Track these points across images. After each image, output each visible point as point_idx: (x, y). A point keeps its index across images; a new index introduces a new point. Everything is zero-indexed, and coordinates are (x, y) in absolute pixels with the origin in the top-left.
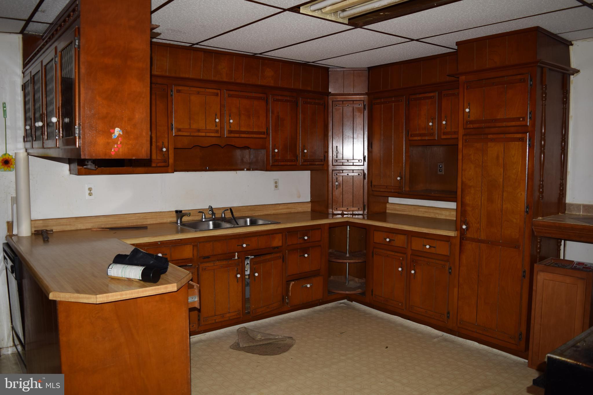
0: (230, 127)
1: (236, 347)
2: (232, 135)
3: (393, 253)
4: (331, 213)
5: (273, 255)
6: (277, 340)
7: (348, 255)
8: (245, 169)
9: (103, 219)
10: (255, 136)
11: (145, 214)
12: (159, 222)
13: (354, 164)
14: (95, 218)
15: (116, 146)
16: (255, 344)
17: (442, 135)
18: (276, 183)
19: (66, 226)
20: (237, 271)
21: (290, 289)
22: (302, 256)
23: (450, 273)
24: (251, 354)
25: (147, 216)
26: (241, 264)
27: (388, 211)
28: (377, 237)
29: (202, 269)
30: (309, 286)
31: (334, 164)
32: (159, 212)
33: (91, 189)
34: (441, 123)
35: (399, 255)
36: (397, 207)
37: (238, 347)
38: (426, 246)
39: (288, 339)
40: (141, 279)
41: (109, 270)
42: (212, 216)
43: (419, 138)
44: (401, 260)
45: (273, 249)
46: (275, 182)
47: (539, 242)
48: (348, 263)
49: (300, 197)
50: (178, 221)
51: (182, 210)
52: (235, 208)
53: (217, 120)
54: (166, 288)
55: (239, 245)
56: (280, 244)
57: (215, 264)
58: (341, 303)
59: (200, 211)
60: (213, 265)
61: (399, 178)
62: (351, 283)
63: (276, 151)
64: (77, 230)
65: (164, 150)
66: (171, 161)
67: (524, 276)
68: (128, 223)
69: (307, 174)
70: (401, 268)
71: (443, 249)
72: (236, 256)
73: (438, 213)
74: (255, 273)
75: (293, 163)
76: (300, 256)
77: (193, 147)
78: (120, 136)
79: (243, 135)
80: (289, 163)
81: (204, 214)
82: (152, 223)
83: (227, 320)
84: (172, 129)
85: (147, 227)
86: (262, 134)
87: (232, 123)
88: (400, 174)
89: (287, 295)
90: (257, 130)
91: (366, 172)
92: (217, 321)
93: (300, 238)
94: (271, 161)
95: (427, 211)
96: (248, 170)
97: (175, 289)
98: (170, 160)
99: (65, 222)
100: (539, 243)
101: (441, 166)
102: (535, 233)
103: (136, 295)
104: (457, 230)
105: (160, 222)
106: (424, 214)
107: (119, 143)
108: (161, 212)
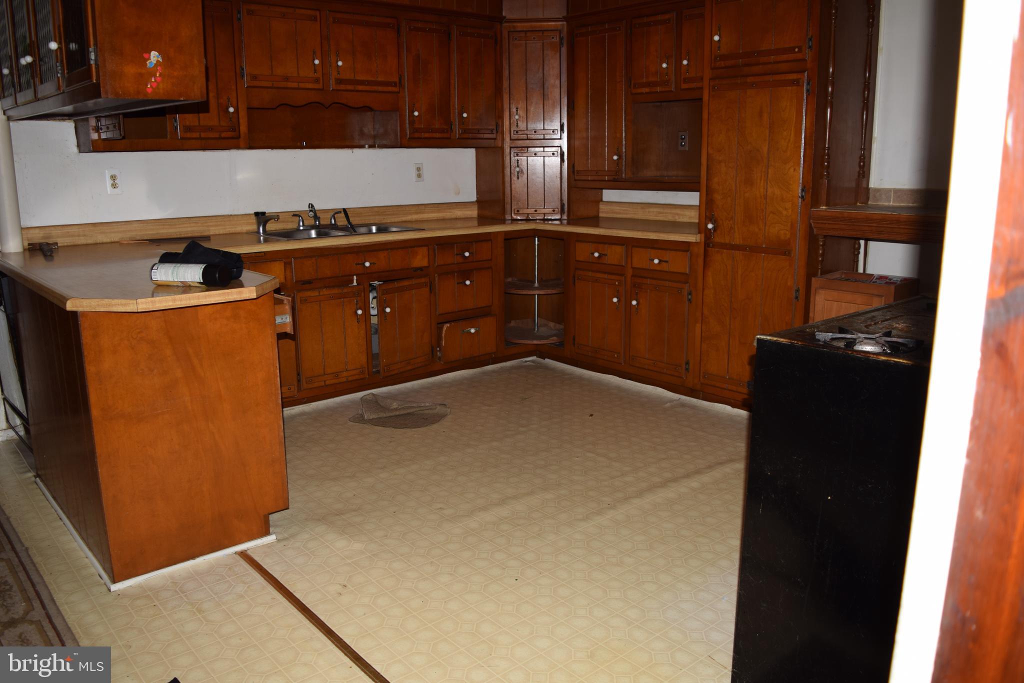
0: (338, 74)
1: (360, 419)
2: (343, 87)
3: (606, 276)
4: (510, 218)
5: (413, 280)
6: (422, 409)
7: (536, 285)
8: (367, 146)
9: (138, 227)
10: (380, 88)
11: (205, 219)
12: (229, 231)
13: (546, 138)
14: (124, 225)
15: (153, 80)
16: (388, 415)
17: (682, 83)
18: (419, 169)
19: (77, 238)
20: (357, 304)
21: (443, 335)
22: (461, 283)
23: (689, 300)
24: (383, 428)
25: (209, 221)
26: (363, 294)
27: (601, 215)
28: (581, 252)
29: (301, 301)
30: (473, 331)
31: (513, 137)
32: (228, 215)
33: (115, 177)
34: (681, 63)
35: (613, 277)
36: (617, 208)
37: (361, 419)
38: (653, 260)
39: (439, 407)
40: (202, 281)
41: (154, 272)
42: (315, 222)
43: (647, 90)
44: (617, 285)
45: (414, 271)
46: (417, 168)
47: (821, 245)
48: (538, 295)
49: (459, 193)
50: (259, 229)
51: (267, 212)
52: (352, 210)
53: (317, 62)
54: (240, 293)
55: (359, 264)
56: (425, 263)
57: (321, 294)
58: (527, 361)
59: (294, 213)
60: (317, 294)
61: (615, 158)
62: (542, 329)
63: (416, 114)
64: (97, 244)
65: (231, 110)
66: (243, 128)
67: (797, 298)
68: (178, 234)
69: (469, 155)
70: (617, 298)
71: (679, 264)
72: (355, 281)
73: (678, 214)
74: (386, 308)
75: (445, 135)
76: (458, 283)
77: (278, 107)
78: (158, 64)
79: (360, 88)
80: (437, 135)
81: (302, 218)
82: (218, 233)
83: (345, 382)
84: (243, 76)
85: (210, 237)
86: (392, 86)
87: (341, 66)
88: (618, 150)
89: (439, 345)
90: (383, 80)
91: (565, 149)
92: (328, 382)
93: (457, 254)
94: (408, 132)
95: (662, 211)
96: (371, 147)
97: (254, 295)
98: (241, 128)
99: (75, 230)
100: (821, 247)
101: (683, 137)
102: (815, 230)
103: (195, 301)
104: (700, 232)
105: (231, 232)
106: (657, 216)
107: (158, 76)
108: (231, 215)
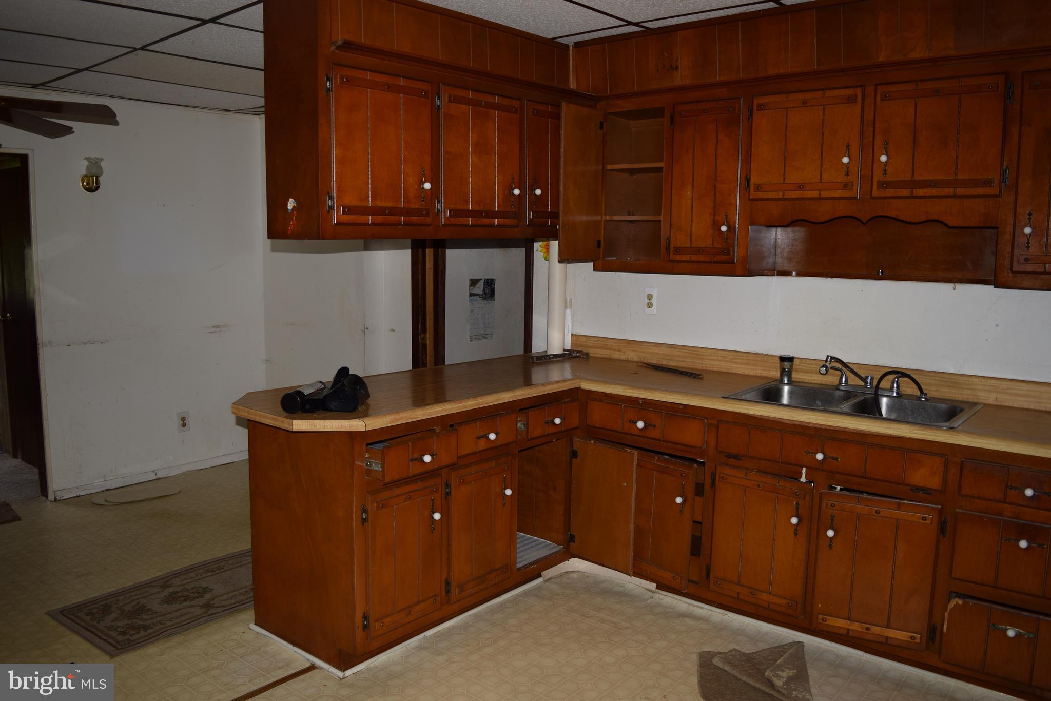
0: (884, 174)
2: (893, 192)
9: (666, 351)
10: (959, 191)
11: (736, 354)
12: (761, 373)
14: (653, 346)
19: (613, 352)
20: (797, 508)
21: (946, 614)
22: (1008, 540)
25: (738, 357)
26: (808, 497)
29: (720, 477)
30: (1011, 633)
32: (762, 354)
33: (651, 296)
45: (914, 490)
51: (795, 356)
53: (845, 160)
56: (935, 484)
57: (748, 477)
60: (743, 476)
63: (1028, 231)
65: (724, 229)
66: (740, 251)
72: (804, 475)
76: (1002, 536)
82: (747, 374)
83: (766, 607)
84: (748, 187)
86: (984, 186)
87: (884, 162)
90: (966, 177)
92: (741, 596)
93: (1010, 488)
94: (1014, 260)
98: (735, 251)
99: (613, 344)
